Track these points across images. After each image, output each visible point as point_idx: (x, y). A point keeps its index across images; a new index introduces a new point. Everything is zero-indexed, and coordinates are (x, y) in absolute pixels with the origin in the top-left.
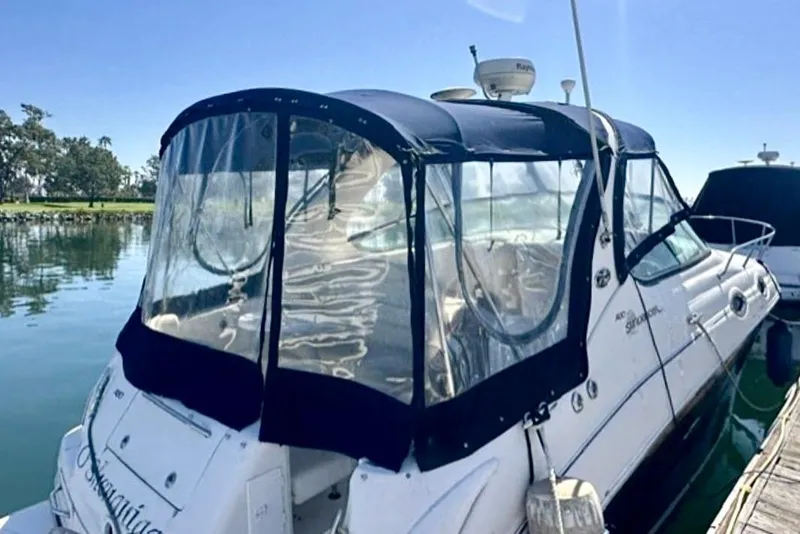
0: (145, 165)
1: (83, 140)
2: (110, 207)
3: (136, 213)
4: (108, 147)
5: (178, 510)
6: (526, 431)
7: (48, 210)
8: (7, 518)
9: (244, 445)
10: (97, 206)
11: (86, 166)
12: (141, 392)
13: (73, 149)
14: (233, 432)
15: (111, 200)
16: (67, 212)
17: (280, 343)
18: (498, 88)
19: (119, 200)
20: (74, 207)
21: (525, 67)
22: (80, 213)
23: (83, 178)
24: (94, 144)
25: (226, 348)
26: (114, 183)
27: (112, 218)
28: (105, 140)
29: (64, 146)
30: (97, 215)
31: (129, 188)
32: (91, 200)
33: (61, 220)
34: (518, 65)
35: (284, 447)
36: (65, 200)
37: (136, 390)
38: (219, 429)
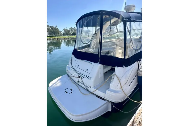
0: (63, 30)
1: (53, 26)
2: (58, 37)
3: (63, 38)
4: (57, 28)
5: (89, 73)
6: (138, 62)
7: (50, 38)
8: (61, 76)
9: (98, 65)
10: (57, 37)
11: (54, 31)
12: (79, 60)
13: (52, 28)
14: (96, 63)
15: (58, 36)
16: (53, 38)
17: (102, 52)
18: (129, 10)
19: (60, 36)
20: (54, 37)
21: (134, 6)
22: (55, 38)
23: (54, 33)
24: (55, 27)
25: (92, 53)
26: (59, 33)
27: (59, 39)
28: (56, 26)
29: (50, 27)
30: (57, 38)
31: (61, 34)
32: (56, 36)
33: (52, 39)
34: (133, 6)
35: (103, 65)
36: (52, 36)
37: (78, 59)
38: (93, 63)
